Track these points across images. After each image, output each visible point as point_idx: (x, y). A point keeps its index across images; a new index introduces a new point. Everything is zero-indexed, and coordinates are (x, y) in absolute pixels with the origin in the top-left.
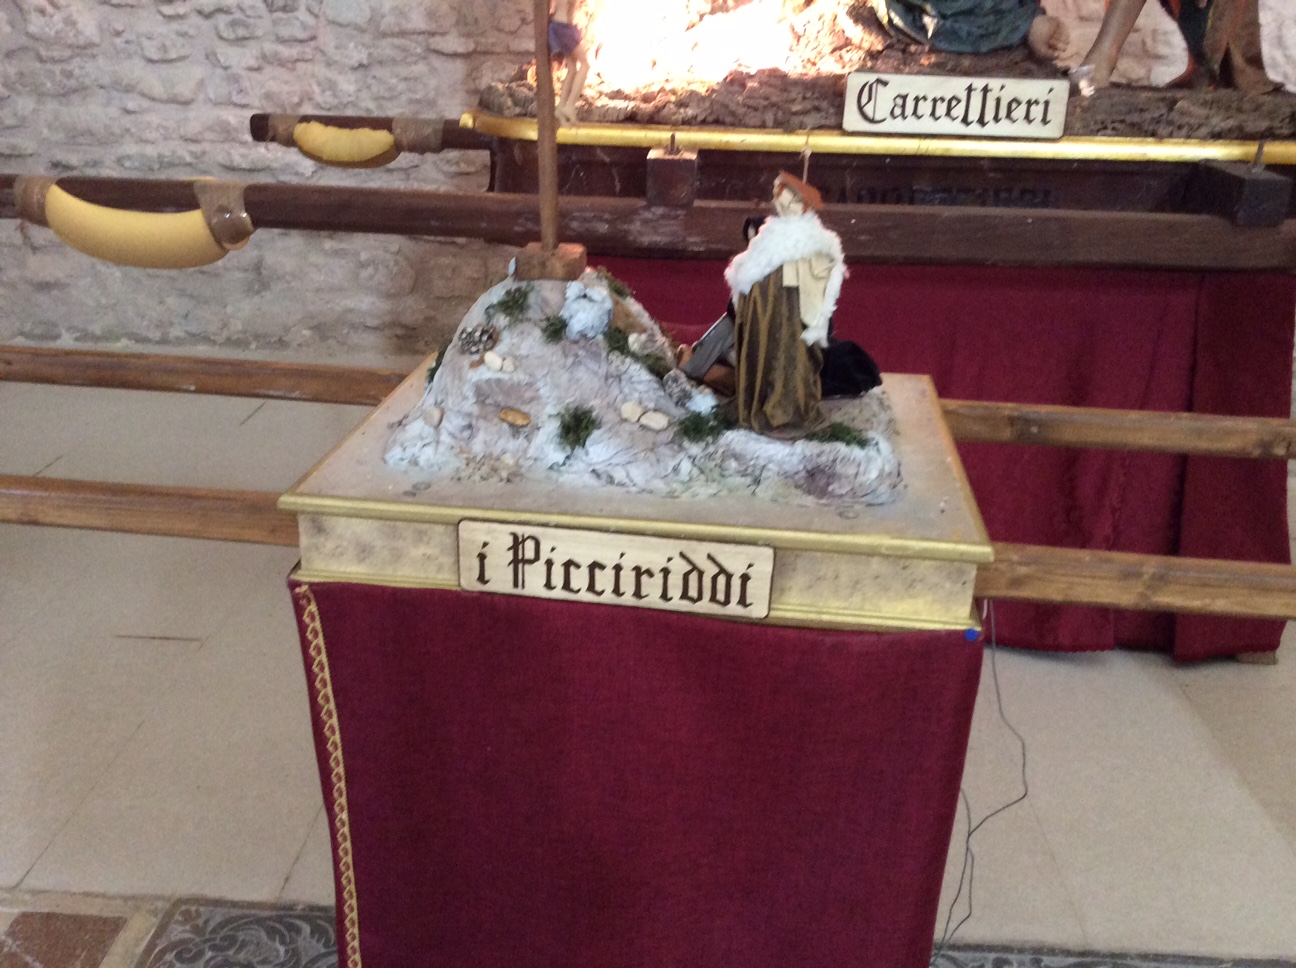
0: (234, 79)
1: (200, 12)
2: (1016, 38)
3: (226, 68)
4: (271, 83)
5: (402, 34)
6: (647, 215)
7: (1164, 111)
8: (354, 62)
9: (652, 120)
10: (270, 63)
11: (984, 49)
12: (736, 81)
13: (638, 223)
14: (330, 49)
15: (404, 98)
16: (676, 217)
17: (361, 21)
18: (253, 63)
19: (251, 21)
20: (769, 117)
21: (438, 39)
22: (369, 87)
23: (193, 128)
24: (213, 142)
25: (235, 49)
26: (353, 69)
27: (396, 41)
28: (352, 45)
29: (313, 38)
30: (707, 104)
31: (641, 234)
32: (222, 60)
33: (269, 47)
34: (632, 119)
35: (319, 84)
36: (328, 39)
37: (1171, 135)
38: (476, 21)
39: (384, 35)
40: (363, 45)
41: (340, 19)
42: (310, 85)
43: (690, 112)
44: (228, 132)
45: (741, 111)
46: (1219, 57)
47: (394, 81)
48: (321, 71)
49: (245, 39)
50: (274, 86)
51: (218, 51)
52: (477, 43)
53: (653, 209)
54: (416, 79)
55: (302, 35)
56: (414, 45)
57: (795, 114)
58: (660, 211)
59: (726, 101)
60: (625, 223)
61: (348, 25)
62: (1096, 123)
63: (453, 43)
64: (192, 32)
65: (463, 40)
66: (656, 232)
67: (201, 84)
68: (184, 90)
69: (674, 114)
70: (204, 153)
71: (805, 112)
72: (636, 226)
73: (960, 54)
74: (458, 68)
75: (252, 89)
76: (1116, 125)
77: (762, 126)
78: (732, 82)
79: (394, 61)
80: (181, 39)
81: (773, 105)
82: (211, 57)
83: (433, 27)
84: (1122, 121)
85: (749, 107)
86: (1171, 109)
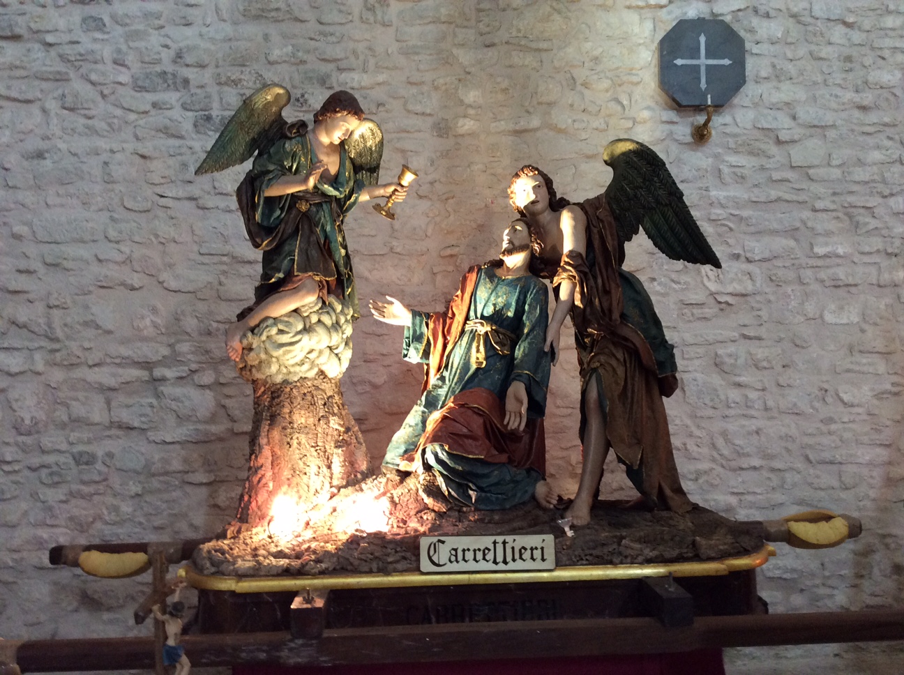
0: (50, 509)
1: (29, 468)
2: (527, 497)
3: (43, 502)
4: (74, 510)
5: (166, 473)
6: (292, 645)
7: (615, 546)
8: (132, 493)
9: (300, 573)
10: (75, 497)
11: (508, 507)
12: (354, 541)
13: (286, 651)
14: (117, 487)
15: (165, 513)
16: (311, 645)
17: (138, 468)
18: (64, 498)
19: (63, 472)
20: (374, 566)
21: (190, 474)
22: (142, 508)
23: (16, 542)
24: (29, 551)
25: (52, 490)
26: (132, 497)
27: (161, 478)
28: (131, 483)
29: (105, 480)
30: (335, 559)
31: (288, 657)
32: (41, 497)
33: (75, 487)
34: (287, 572)
35: (107, 508)
36: (115, 481)
37: (622, 563)
38: (216, 463)
39: (153, 475)
40: (139, 482)
41: (124, 468)
42: (101, 510)
43: (324, 566)
44: (41, 543)
45: (356, 563)
46: (655, 491)
47: (159, 503)
48: (110, 500)
49: (58, 483)
50: (76, 512)
51: (39, 491)
52: (216, 476)
53: (296, 641)
54: (174, 501)
55: (97, 479)
56: (173, 480)
57: (391, 563)
58: (300, 642)
59: (348, 556)
60: (278, 651)
61: (130, 470)
62: (576, 556)
63: (201, 477)
64: (21, 480)
65: (207, 474)
66: (298, 656)
67: (25, 513)
68: (12, 518)
69: (313, 569)
70: (22, 559)
71: (397, 562)
72: (285, 653)
73: (492, 511)
74: (204, 491)
75: (61, 514)
76: (587, 557)
77: (370, 572)
78: (352, 542)
79: (159, 491)
80: (14, 485)
81: (376, 558)
82: (34, 496)
83: (187, 468)
84: (591, 555)
85: (361, 559)
86: (619, 544)
